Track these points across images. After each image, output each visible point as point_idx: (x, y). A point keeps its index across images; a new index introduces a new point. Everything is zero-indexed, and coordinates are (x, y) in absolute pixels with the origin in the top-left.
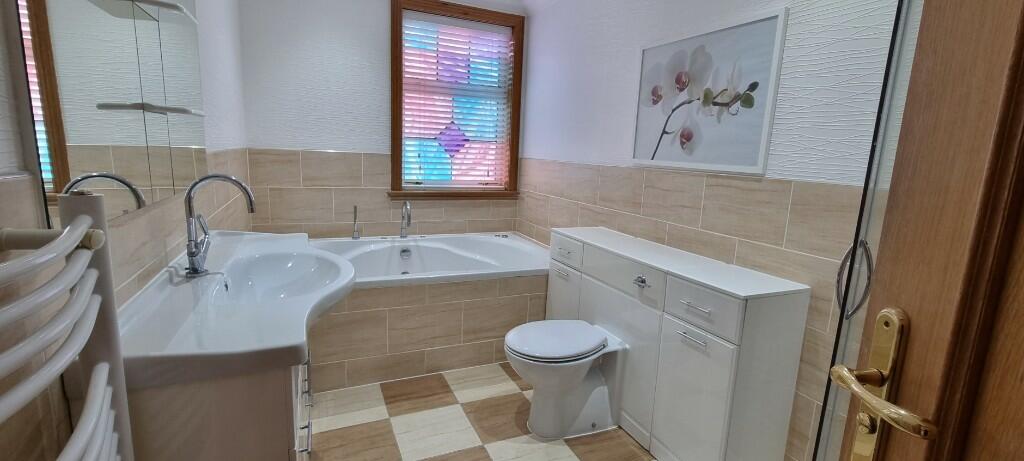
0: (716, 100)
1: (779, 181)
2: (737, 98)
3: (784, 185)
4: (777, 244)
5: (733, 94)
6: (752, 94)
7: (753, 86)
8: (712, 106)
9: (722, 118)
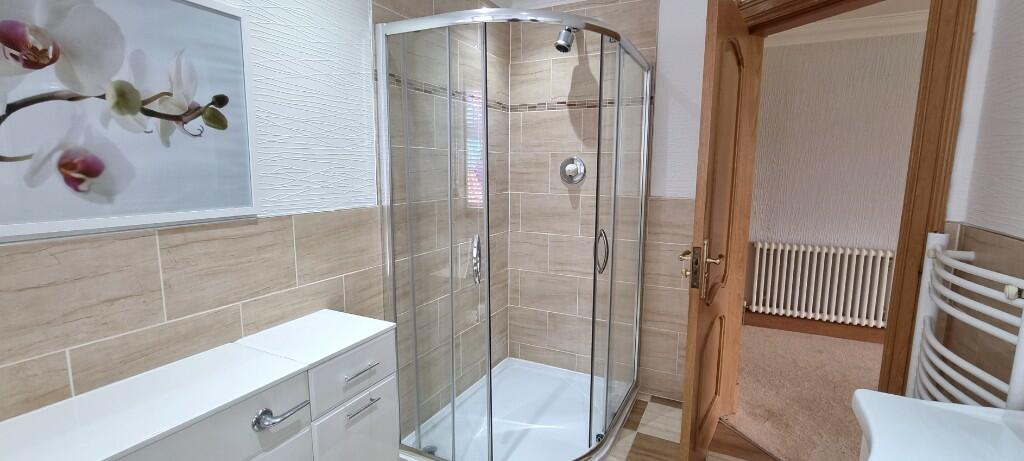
0: (147, 107)
1: (279, 218)
2: (194, 111)
3: (283, 221)
4: (290, 286)
5: (187, 105)
6: (221, 110)
7: (221, 101)
8: (140, 115)
9: (172, 138)
